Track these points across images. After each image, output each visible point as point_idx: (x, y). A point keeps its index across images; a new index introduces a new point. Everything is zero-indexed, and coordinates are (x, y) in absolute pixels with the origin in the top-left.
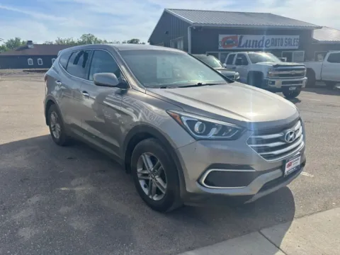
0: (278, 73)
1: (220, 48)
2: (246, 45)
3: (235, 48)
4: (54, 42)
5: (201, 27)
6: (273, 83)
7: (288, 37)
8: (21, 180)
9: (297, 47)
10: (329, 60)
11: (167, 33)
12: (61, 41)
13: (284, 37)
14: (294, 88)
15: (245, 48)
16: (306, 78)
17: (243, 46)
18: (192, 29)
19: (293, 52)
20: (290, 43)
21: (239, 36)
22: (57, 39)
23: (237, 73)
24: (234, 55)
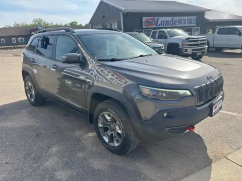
0: (189, 43)
1: (144, 27)
2: (161, 24)
3: (154, 26)
4: (12, 26)
5: (129, 13)
6: (186, 50)
7: (189, 17)
8: (36, 135)
9: (195, 25)
10: (218, 33)
11: (104, 17)
12: (18, 25)
13: (186, 18)
14: (200, 54)
15: (160, 26)
16: (207, 46)
17: (159, 25)
18: (123, 14)
19: (193, 28)
20: (190, 22)
21: (156, 18)
22: (15, 23)
23: (163, 45)
24: (156, 32)
